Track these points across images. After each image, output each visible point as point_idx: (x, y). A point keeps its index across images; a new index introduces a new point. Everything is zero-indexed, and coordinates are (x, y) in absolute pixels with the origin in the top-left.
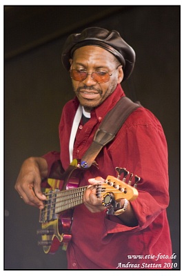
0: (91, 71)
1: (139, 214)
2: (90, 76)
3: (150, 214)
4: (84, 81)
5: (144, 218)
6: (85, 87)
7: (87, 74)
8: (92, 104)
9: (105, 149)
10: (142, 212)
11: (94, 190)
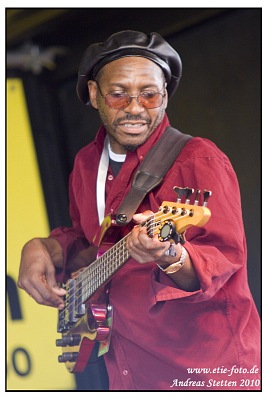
0: (135, 93)
1: (202, 273)
2: (134, 101)
3: (217, 273)
4: (127, 109)
5: (208, 279)
6: (130, 116)
7: (131, 99)
8: (137, 140)
9: (152, 194)
10: (206, 269)
11: (144, 228)
